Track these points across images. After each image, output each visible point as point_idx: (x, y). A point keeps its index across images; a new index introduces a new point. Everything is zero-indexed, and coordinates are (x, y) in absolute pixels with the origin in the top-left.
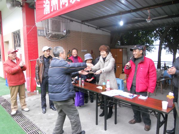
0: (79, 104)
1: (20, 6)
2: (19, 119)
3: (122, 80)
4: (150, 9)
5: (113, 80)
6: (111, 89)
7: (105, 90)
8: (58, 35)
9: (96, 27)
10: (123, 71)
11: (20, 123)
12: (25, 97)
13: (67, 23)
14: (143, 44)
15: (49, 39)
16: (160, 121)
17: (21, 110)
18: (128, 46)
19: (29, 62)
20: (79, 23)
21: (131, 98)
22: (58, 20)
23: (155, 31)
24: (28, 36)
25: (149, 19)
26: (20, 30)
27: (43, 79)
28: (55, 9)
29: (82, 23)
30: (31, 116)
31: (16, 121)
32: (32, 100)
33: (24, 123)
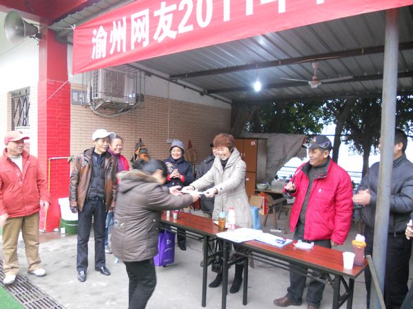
0: (163, 260)
1: (34, 36)
2: (23, 294)
3: (256, 208)
4: (318, 60)
5: (243, 206)
6: (237, 227)
7: (225, 229)
8: (117, 104)
9: (201, 90)
10: (256, 188)
11: (27, 303)
12: (38, 244)
13: (138, 78)
14: (301, 132)
15: (96, 112)
16: (339, 294)
17: (26, 273)
18: (269, 134)
19: (48, 161)
20: (165, 81)
21: (280, 245)
22: (120, 71)
23: (325, 105)
24: (50, 103)
25: (314, 82)
26: (29, 88)
27: (85, 203)
28: (119, 50)
29: (171, 81)
30: (52, 287)
31: (15, 297)
32: (51, 250)
33: (37, 304)
